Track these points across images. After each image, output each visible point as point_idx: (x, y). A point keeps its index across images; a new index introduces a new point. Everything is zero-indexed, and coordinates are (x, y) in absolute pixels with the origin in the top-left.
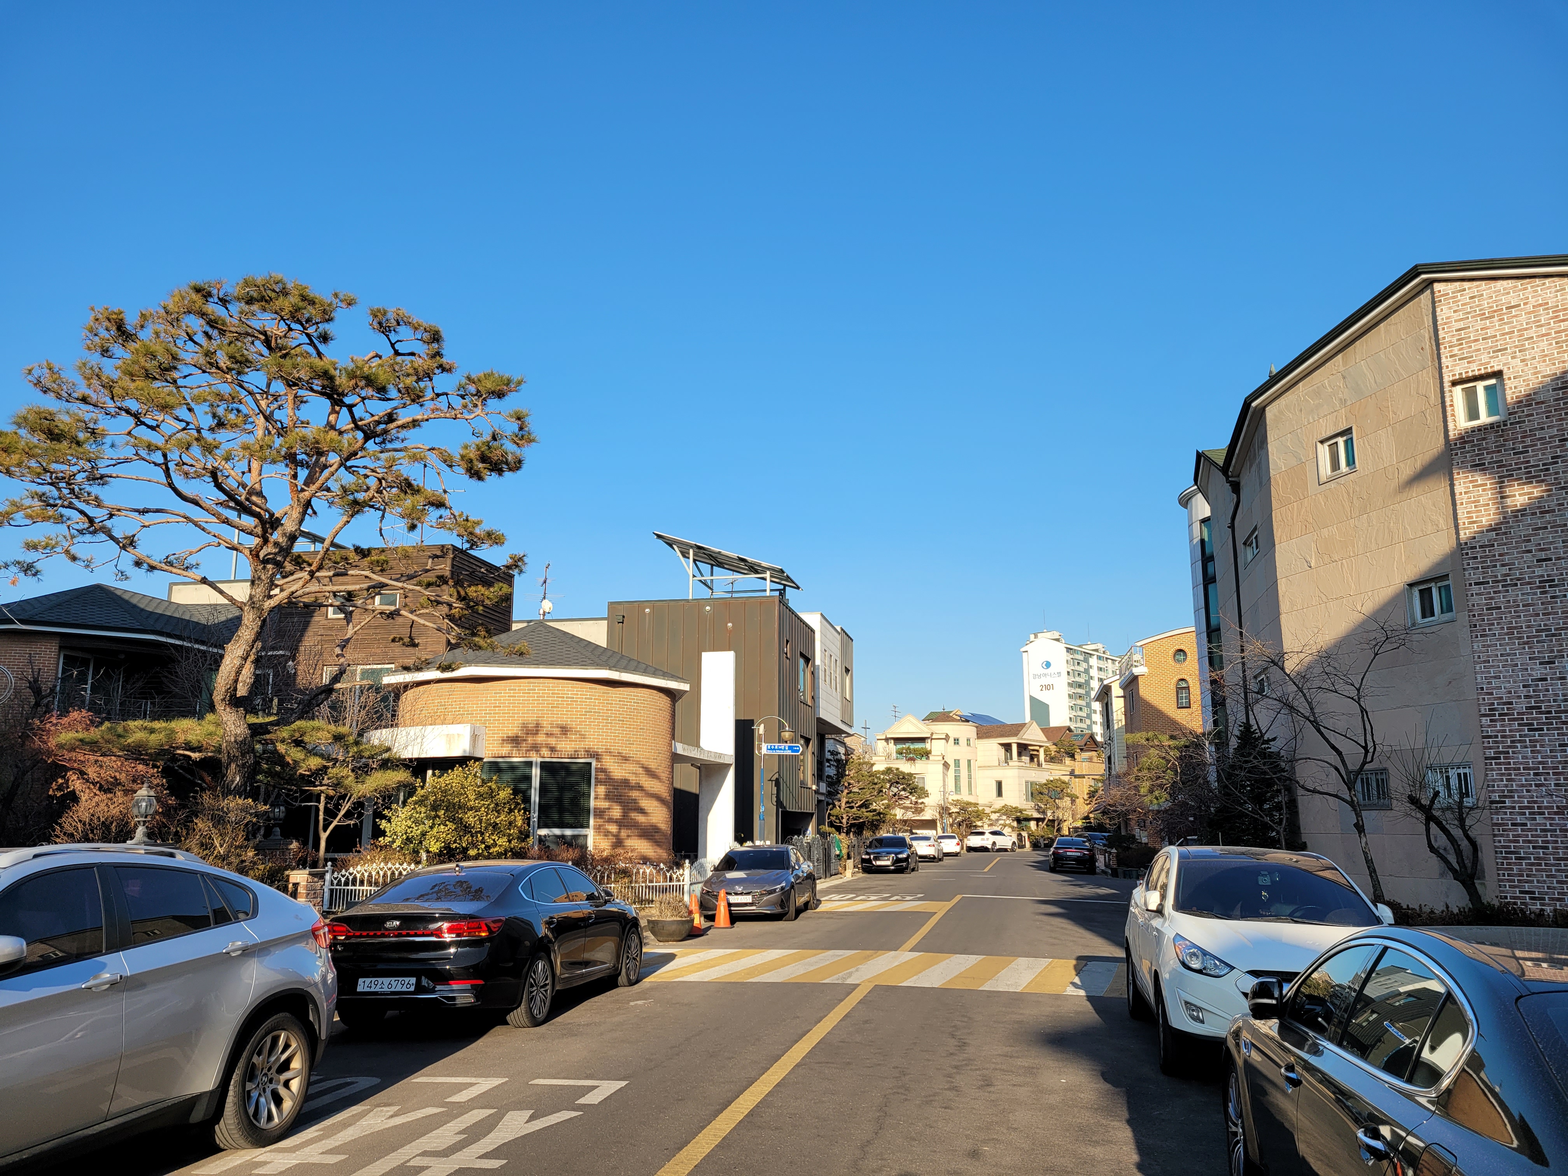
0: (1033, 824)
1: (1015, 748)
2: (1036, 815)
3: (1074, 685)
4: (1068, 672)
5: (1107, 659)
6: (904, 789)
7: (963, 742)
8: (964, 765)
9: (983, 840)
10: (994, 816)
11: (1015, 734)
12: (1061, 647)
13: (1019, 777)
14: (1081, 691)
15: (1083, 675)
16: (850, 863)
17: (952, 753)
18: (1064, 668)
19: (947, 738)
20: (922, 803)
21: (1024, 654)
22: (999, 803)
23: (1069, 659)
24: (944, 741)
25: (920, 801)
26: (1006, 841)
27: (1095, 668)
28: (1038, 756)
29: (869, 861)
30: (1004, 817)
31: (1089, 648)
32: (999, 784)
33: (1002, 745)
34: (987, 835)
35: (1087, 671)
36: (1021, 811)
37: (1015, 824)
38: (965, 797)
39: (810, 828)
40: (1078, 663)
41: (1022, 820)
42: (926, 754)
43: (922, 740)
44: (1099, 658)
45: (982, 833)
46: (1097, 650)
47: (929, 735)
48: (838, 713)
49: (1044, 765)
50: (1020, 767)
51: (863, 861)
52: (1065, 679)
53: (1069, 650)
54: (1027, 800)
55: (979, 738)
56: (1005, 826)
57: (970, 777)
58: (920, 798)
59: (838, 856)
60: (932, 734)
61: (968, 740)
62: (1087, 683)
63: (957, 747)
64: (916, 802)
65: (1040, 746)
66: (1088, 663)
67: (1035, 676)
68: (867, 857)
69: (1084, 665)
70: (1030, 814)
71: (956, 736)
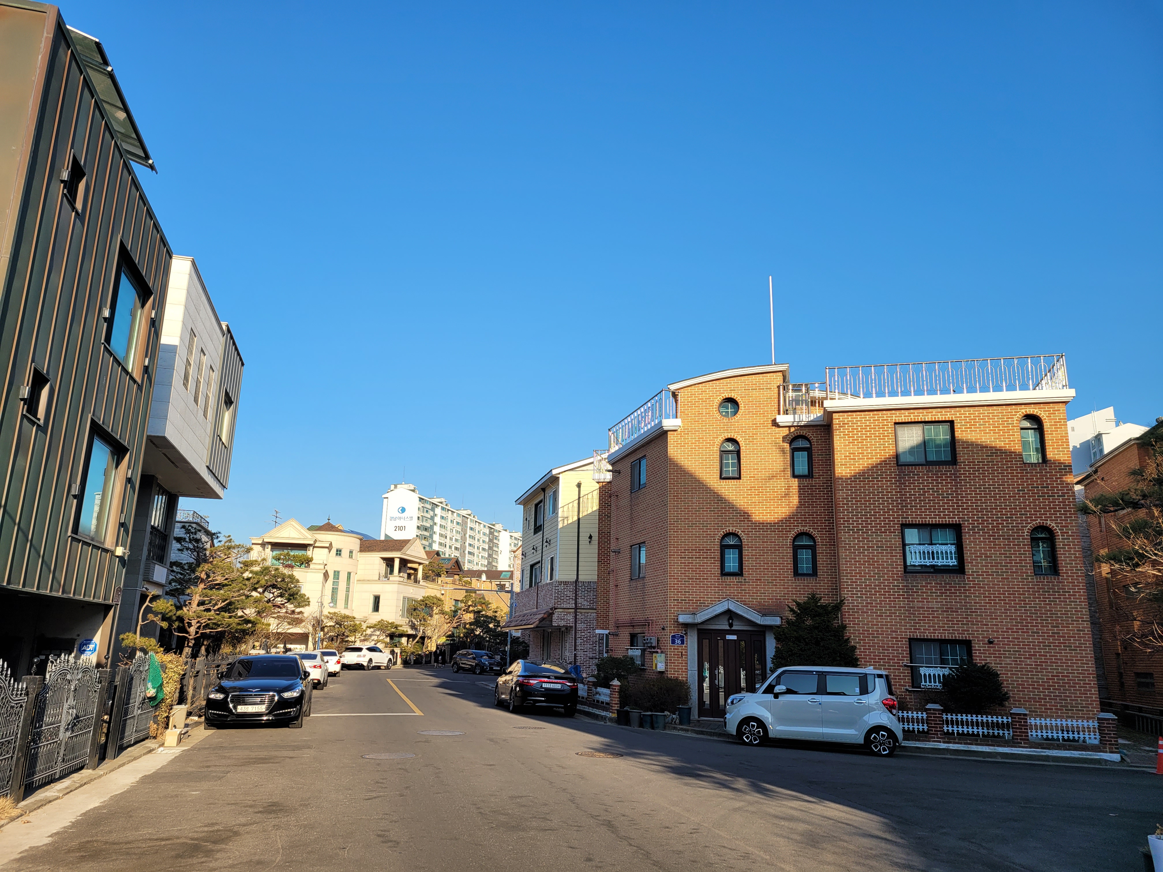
0: (404, 640)
1: (397, 563)
2: (411, 632)
3: (422, 528)
4: (418, 518)
5: (448, 510)
6: (281, 595)
7: (345, 553)
8: (343, 577)
9: (359, 656)
10: (369, 631)
11: (399, 550)
12: (415, 496)
13: (398, 592)
14: (426, 534)
15: (429, 521)
16: (179, 712)
17: (335, 564)
18: (416, 514)
19: (330, 548)
20: (301, 613)
21: (385, 500)
22: (375, 618)
23: (420, 506)
24: (327, 550)
25: (298, 610)
26: (382, 658)
27: (439, 516)
28: (416, 575)
29: (222, 705)
30: (378, 633)
31: (435, 501)
32: (377, 600)
33: (384, 559)
34: (365, 651)
35: (432, 518)
36: (396, 627)
37: (388, 640)
38: (341, 609)
39: (97, 639)
40: (427, 511)
41: (394, 636)
42: (307, 562)
43: (304, 547)
44: (443, 509)
45: (359, 650)
46: (441, 503)
47: (312, 542)
48: (205, 454)
49: (422, 583)
50: (400, 583)
51: (211, 704)
52: (415, 523)
53: (421, 499)
54: (403, 616)
55: (361, 551)
56: (378, 641)
57: (348, 590)
58: (299, 606)
59: (152, 699)
60: (315, 541)
61: (351, 552)
62: (432, 527)
63: (338, 558)
64: (293, 612)
65: (420, 564)
66: (434, 512)
67: (392, 518)
68: (220, 696)
69: (431, 513)
70: (405, 630)
71: (339, 547)
